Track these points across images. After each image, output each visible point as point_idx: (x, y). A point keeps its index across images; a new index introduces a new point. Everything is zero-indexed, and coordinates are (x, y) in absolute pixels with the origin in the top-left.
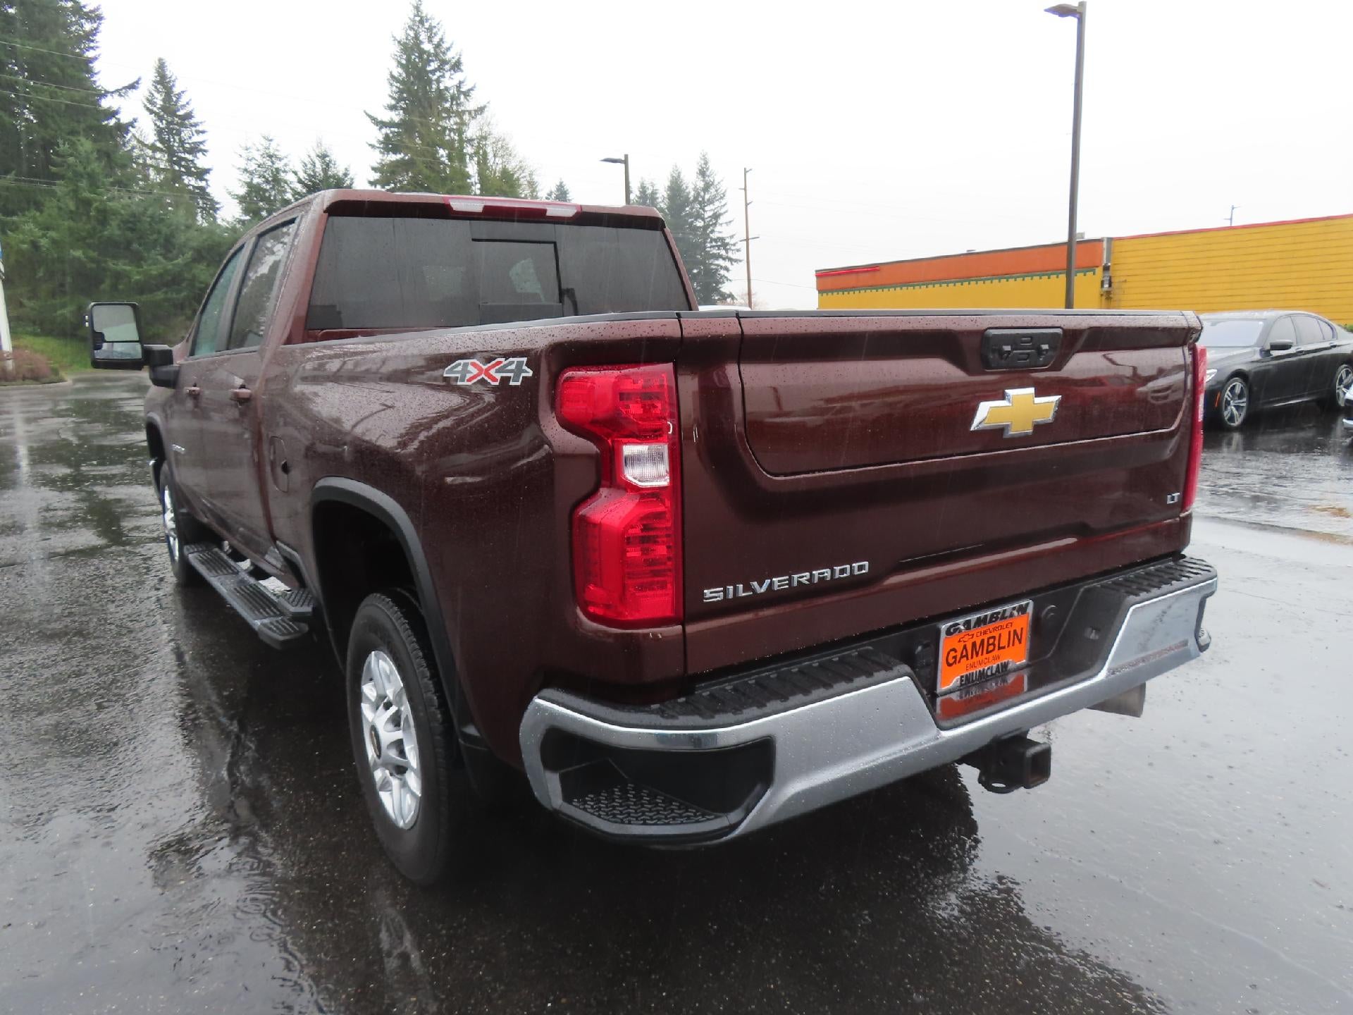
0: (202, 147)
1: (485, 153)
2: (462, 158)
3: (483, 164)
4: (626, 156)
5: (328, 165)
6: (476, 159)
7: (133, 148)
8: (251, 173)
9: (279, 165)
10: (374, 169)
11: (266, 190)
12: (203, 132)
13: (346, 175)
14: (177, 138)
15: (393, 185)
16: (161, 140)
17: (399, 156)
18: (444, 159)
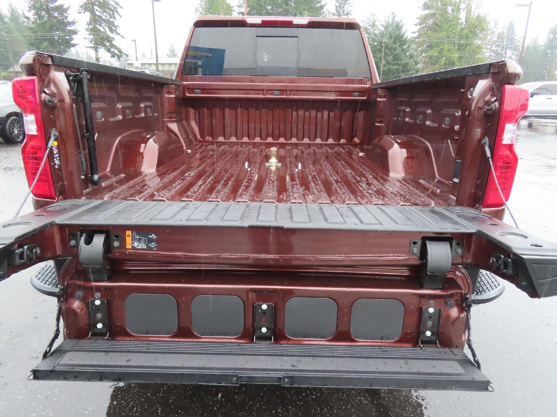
0: (351, 13)
1: (471, 7)
2: (458, 10)
3: (469, 12)
4: (531, 3)
5: (394, 17)
6: (465, 11)
7: (326, 14)
8: (365, 22)
9: (376, 18)
10: (417, 18)
11: (369, 29)
12: (352, 6)
13: (401, 21)
14: (342, 9)
15: (424, 25)
16: (337, 11)
17: (429, 11)
18: (450, 12)
